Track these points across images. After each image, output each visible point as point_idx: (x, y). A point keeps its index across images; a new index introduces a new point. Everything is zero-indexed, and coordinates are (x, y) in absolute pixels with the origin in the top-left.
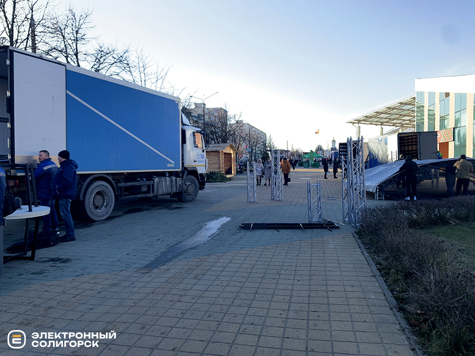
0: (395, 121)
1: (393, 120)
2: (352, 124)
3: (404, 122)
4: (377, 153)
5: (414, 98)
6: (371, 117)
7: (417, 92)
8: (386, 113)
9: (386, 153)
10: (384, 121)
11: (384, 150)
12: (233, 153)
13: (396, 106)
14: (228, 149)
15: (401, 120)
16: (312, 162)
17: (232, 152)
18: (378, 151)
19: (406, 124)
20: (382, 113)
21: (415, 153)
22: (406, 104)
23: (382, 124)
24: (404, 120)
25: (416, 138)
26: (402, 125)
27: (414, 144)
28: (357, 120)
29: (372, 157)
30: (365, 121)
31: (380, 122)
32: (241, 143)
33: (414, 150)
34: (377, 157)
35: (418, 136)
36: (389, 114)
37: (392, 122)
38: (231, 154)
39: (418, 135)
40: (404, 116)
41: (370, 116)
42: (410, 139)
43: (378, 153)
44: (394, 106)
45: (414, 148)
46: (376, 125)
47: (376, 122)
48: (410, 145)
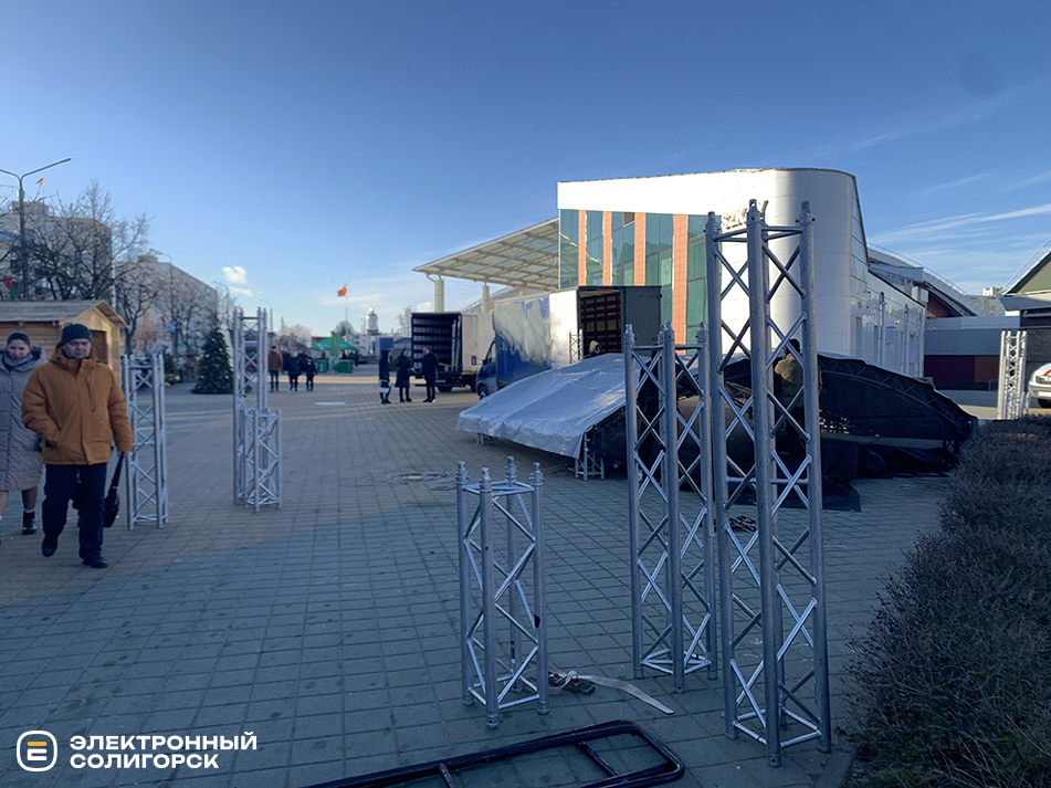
0: (512, 274)
1: (510, 270)
2: (424, 274)
3: (529, 278)
4: (518, 337)
5: (555, 225)
6: (466, 262)
7: (563, 211)
8: (496, 255)
9: (543, 339)
10: (491, 273)
11: (540, 331)
12: (113, 330)
13: (518, 239)
14: (93, 317)
15: (523, 272)
16: (335, 360)
17: (106, 327)
18: (523, 332)
19: (533, 282)
20: (489, 254)
21: (612, 340)
22: (537, 237)
23: (487, 278)
24: (530, 273)
25: (617, 302)
26: (525, 282)
27: (612, 318)
28: (436, 266)
29: (504, 348)
30: (453, 269)
31: (483, 274)
32: (144, 305)
33: (612, 332)
34: (517, 347)
35: (621, 298)
36: (503, 256)
37: (507, 275)
38: (104, 333)
39: (622, 296)
40: (531, 263)
41: (464, 258)
42: (601, 304)
43: (523, 340)
44: (514, 240)
45: (612, 326)
46: (475, 280)
47: (476, 273)
48: (601, 319)
